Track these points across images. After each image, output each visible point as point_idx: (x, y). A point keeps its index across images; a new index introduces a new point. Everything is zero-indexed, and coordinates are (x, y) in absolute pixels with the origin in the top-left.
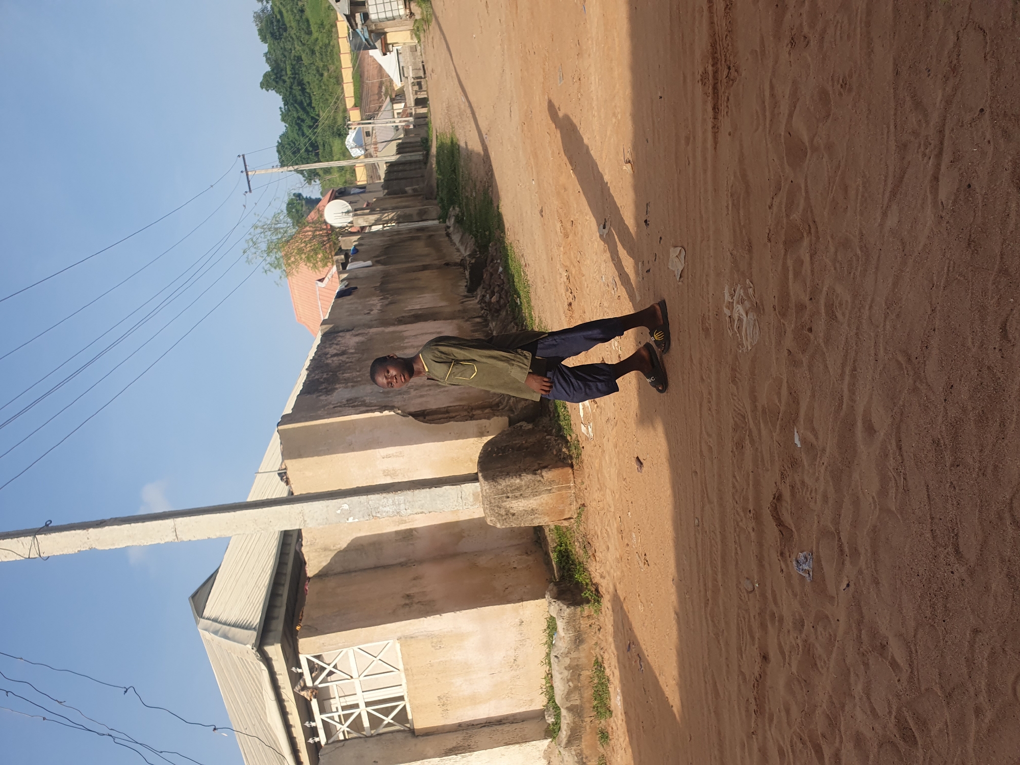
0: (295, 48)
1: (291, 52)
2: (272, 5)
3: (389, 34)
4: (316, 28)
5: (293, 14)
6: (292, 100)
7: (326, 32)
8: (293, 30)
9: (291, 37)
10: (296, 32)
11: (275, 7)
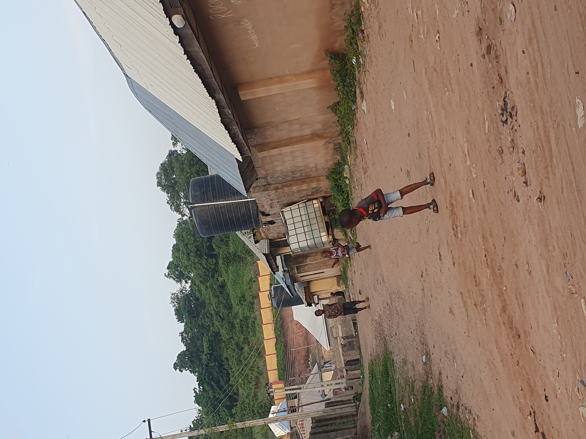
0: (213, 325)
1: (209, 329)
2: (191, 285)
3: (312, 282)
4: (237, 302)
5: (213, 290)
6: (209, 379)
7: (248, 304)
8: (212, 306)
9: (209, 314)
10: (215, 307)
11: (195, 286)
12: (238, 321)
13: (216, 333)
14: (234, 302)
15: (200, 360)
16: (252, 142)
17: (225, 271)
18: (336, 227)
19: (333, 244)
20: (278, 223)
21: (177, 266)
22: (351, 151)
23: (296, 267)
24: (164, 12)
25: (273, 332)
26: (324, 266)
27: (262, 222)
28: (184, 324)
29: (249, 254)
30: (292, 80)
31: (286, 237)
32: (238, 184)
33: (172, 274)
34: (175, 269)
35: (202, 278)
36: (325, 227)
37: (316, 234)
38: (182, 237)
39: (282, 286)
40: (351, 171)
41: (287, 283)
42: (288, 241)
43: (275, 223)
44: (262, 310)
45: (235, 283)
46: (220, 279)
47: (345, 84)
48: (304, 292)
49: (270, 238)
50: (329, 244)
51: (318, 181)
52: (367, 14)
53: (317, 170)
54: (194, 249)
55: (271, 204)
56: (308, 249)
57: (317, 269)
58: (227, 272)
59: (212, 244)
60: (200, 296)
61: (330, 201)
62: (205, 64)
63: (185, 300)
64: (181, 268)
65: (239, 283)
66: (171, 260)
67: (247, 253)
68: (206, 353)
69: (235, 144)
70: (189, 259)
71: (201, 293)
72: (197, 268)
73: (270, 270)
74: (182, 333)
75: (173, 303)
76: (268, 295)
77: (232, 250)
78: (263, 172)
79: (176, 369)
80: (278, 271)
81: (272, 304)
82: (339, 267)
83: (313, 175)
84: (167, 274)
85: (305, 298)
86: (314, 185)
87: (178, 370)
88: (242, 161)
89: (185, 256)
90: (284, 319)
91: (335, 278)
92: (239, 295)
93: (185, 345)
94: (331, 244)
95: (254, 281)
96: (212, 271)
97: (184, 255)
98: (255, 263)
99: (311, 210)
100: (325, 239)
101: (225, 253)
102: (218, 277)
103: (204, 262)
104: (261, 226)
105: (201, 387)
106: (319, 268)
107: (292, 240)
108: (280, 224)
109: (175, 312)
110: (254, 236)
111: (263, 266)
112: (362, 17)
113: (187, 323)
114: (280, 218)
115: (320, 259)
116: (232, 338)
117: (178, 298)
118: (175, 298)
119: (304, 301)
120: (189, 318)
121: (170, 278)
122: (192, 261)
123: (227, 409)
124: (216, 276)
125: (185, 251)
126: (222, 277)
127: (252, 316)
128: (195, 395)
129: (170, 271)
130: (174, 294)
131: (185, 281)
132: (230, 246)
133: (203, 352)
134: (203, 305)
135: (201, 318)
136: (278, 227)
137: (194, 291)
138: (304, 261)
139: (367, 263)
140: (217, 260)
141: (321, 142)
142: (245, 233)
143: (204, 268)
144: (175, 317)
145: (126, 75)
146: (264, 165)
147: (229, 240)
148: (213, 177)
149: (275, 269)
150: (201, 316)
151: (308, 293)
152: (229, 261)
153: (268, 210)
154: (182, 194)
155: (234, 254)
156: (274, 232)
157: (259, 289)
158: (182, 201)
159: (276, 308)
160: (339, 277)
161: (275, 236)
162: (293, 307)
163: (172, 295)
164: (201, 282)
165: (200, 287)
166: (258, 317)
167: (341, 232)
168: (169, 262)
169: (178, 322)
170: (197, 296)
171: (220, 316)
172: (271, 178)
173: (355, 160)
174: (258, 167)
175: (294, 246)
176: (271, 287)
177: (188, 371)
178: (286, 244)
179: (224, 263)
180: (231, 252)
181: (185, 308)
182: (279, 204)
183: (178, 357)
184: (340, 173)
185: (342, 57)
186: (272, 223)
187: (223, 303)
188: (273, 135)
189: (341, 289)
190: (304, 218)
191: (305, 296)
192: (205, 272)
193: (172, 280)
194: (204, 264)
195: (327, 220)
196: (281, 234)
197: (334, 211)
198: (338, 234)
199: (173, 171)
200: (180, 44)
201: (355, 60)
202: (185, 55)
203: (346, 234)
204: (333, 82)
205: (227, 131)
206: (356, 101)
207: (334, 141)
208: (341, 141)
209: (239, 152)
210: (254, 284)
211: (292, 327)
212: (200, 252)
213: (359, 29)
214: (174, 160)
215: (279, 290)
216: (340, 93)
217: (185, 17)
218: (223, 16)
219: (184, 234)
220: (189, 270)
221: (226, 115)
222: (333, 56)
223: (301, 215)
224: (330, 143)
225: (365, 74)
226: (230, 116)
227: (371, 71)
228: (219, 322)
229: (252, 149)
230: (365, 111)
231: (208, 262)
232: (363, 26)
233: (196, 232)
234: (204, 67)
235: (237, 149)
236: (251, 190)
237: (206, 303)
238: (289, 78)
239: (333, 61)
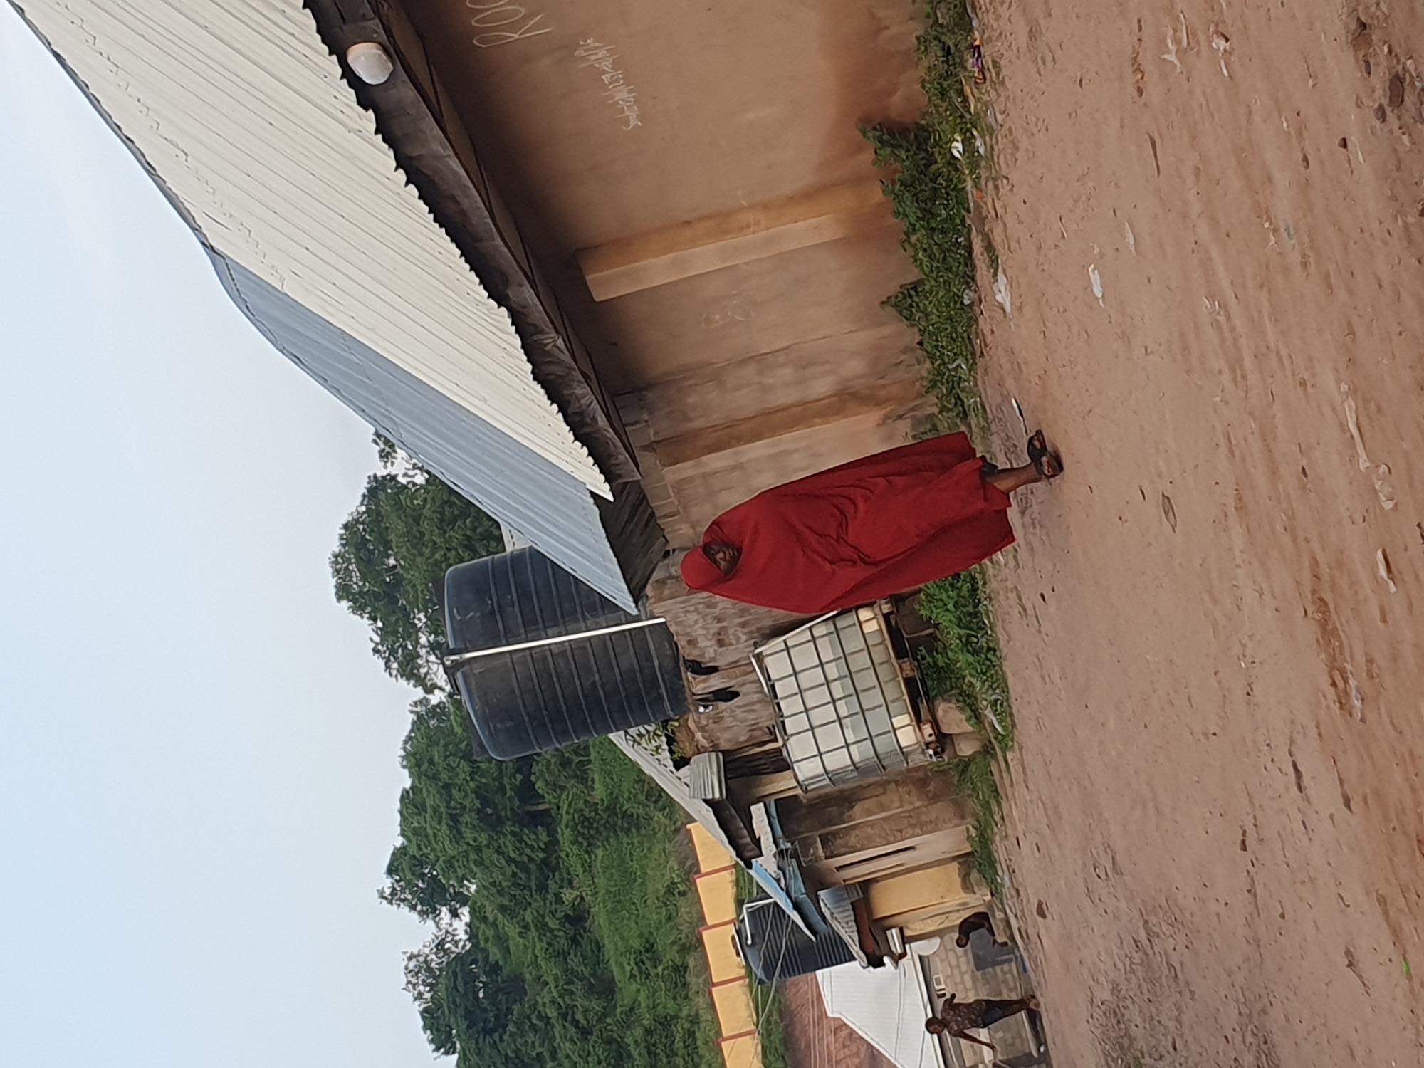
0: (554, 1053)
2: (471, 921)
3: (878, 885)
4: (628, 968)
5: (545, 935)
7: (666, 972)
8: (545, 991)
9: (540, 1017)
10: (555, 994)
11: (483, 926)
12: (638, 1032)
14: (619, 967)
16: (639, 435)
17: (583, 866)
18: (942, 694)
19: (936, 753)
20: (749, 694)
21: (418, 863)
23: (820, 836)
26: (913, 826)
27: (694, 694)
28: (456, 1056)
29: (660, 803)
30: (757, 223)
31: (776, 740)
32: (603, 574)
33: (403, 891)
34: (413, 873)
35: (508, 897)
36: (906, 697)
37: (878, 721)
38: (431, 763)
39: (776, 903)
41: (793, 895)
42: (785, 753)
43: (736, 694)
44: (714, 990)
45: (617, 902)
46: (568, 895)
47: (934, 225)
48: (853, 918)
49: (724, 745)
50: (923, 753)
54: (472, 802)
55: (719, 634)
56: (855, 774)
57: (892, 839)
58: (588, 869)
59: (533, 778)
60: (505, 958)
61: (917, 607)
63: (455, 974)
64: (433, 868)
65: (634, 903)
66: (400, 842)
67: (653, 799)
69: (584, 444)
70: (457, 837)
71: (507, 950)
72: (487, 862)
73: (733, 853)
75: (414, 986)
76: (733, 938)
77: (599, 793)
78: (686, 527)
80: (761, 855)
81: (748, 966)
82: (964, 828)
84: (388, 892)
85: (856, 938)
88: (610, 497)
89: (444, 827)
90: (792, 1015)
91: (955, 865)
92: (636, 944)
94: (931, 752)
95: (682, 894)
96: (540, 868)
97: (440, 823)
98: (682, 832)
99: (853, 643)
100: (907, 737)
102: (561, 887)
103: (508, 844)
104: (692, 708)
106: (898, 834)
107: (798, 748)
108: (756, 697)
109: (424, 1018)
110: (669, 743)
111: (709, 841)
113: (465, 1054)
114: (751, 677)
115: (897, 804)
117: (429, 970)
118: (420, 969)
119: (855, 949)
120: (470, 1038)
121: (399, 905)
122: (468, 844)
124: (552, 885)
125: (443, 809)
126: (572, 888)
127: (684, 1013)
129: (397, 881)
130: (419, 955)
131: (450, 911)
132: (593, 781)
134: (515, 987)
135: (512, 1034)
136: (748, 708)
137: (482, 943)
138: (845, 817)
139: (1056, 808)
140: (552, 833)
142: (641, 735)
143: (510, 860)
144: (425, 1036)
145: (210, 249)
146: (685, 508)
147: (589, 761)
148: (519, 557)
149: (750, 847)
150: (511, 1028)
151: (866, 923)
152: (592, 832)
153: (710, 653)
154: (421, 619)
155: (608, 808)
156: (735, 724)
157: (702, 919)
158: (423, 640)
159: (764, 978)
160: (966, 861)
161: (742, 739)
162: (819, 973)
163: (410, 959)
164: (502, 908)
165: (500, 926)
166: (705, 1016)
167: (961, 709)
168: (391, 851)
169: (436, 1054)
170: (492, 959)
171: (576, 1023)
174: (666, 516)
175: (807, 769)
176: (739, 911)
178: (781, 764)
179: (577, 841)
180: (597, 799)
181: (454, 1002)
182: (746, 630)
185: (916, 137)
186: (727, 695)
187: (582, 977)
189: (979, 899)
190: (832, 671)
191: (858, 931)
192: (514, 874)
193: (405, 909)
194: (511, 848)
195: (911, 674)
196: (761, 729)
197: (932, 643)
198: (952, 718)
199: (387, 545)
200: (380, 136)
201: (959, 146)
202: (401, 171)
203: (977, 716)
204: (892, 220)
205: (555, 407)
206: (973, 278)
207: (913, 409)
208: (935, 410)
209: (601, 472)
210: (682, 902)
211: (821, 1039)
212: (495, 808)
213: (962, 46)
214: (386, 508)
215: (767, 917)
216: (920, 255)
217: (392, 50)
218: (516, 36)
219: (436, 753)
220: (460, 873)
221: (548, 353)
222: (886, 137)
223: (822, 664)
224: (900, 417)
225: (996, 187)
226: (561, 356)
227: (1014, 177)
228: (572, 1041)
229: (646, 459)
230: (1008, 307)
231: (521, 841)
232: (977, 34)
233: (475, 745)
234: (465, 203)
235: (591, 460)
236: (649, 590)
237: (524, 981)
238: (750, 217)
239: (888, 150)
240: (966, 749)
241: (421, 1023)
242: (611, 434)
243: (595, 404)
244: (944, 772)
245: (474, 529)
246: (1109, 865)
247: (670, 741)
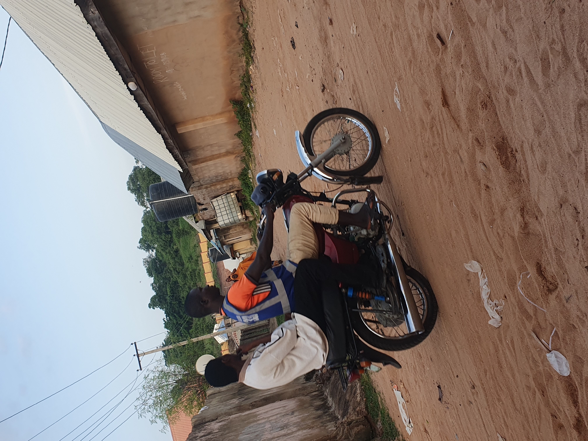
0: (172, 277)
1: (170, 280)
2: (156, 252)
3: (235, 244)
4: (187, 260)
5: (170, 254)
6: (172, 312)
7: (194, 261)
8: (170, 265)
9: (169, 270)
10: (173, 265)
11: (158, 253)
12: (189, 273)
13: (175, 282)
14: (185, 261)
15: (166, 300)
16: (188, 160)
18: (247, 209)
19: (245, 220)
21: (145, 241)
22: (252, 162)
23: (223, 236)
24: (122, 81)
25: (212, 278)
26: (241, 233)
27: (199, 209)
28: (153, 278)
29: (193, 230)
30: (210, 119)
31: (215, 218)
32: (181, 186)
33: (142, 246)
34: (144, 243)
35: (163, 248)
36: (240, 209)
37: (234, 214)
38: (147, 222)
39: (215, 248)
40: (253, 174)
41: (218, 246)
42: (217, 220)
43: (207, 209)
44: (203, 264)
45: (185, 248)
46: (175, 247)
47: (244, 120)
48: (230, 251)
49: (205, 219)
50: (243, 220)
51: (233, 181)
52: (253, 76)
53: (231, 175)
54: (156, 229)
55: (204, 198)
56: (230, 224)
58: (179, 242)
59: (168, 225)
60: (162, 259)
61: (242, 193)
62: (153, 112)
63: (153, 262)
64: (148, 242)
65: (188, 248)
66: (141, 237)
67: (191, 229)
68: (169, 295)
69: (177, 161)
70: (153, 236)
71: (163, 257)
72: (159, 241)
73: (207, 239)
74: (152, 284)
75: (145, 265)
76: (207, 255)
78: (197, 178)
79: (150, 307)
80: (212, 239)
81: (210, 260)
82: (250, 234)
83: (229, 177)
84: (139, 247)
85: (230, 254)
86: (230, 184)
87: (151, 308)
88: (182, 172)
89: (150, 234)
90: (218, 269)
91: (249, 240)
92: (188, 256)
93: (155, 292)
95: (197, 247)
96: (169, 242)
98: (197, 235)
99: (230, 199)
100: (240, 217)
101: (177, 230)
102: (174, 245)
103: (163, 237)
104: (199, 212)
105: (168, 317)
106: (238, 235)
107: (219, 219)
108: (211, 210)
111: (202, 237)
112: (251, 78)
113: (155, 277)
114: (210, 206)
115: (238, 229)
116: (186, 284)
117: (148, 262)
118: (146, 261)
119: (230, 256)
120: (156, 274)
121: (141, 249)
122: (155, 237)
123: (186, 330)
124: (172, 245)
125: (150, 231)
127: (198, 268)
128: (164, 322)
130: (146, 259)
131: (152, 250)
132: (179, 225)
133: (167, 295)
134: (164, 264)
136: (210, 212)
137: (158, 256)
138: (229, 232)
140: (171, 235)
141: (232, 157)
142: (189, 217)
143: (163, 240)
144: (147, 274)
145: (101, 122)
146: (197, 174)
147: (179, 222)
148: (164, 183)
149: (210, 238)
150: (164, 272)
151: (232, 251)
152: (179, 235)
153: (202, 201)
154: (145, 194)
155: (183, 230)
156: (207, 215)
157: (201, 251)
158: (145, 198)
159: (213, 262)
160: (251, 240)
161: (208, 217)
162: (223, 261)
163: (144, 260)
164: (162, 250)
165: (161, 253)
166: (202, 269)
167: (250, 212)
168: (139, 239)
169: (149, 277)
170: (160, 259)
171: (177, 271)
172: (203, 181)
173: (255, 167)
174: (193, 175)
175: (221, 223)
176: (208, 250)
177: (159, 308)
178: (216, 222)
179: (177, 237)
180: (180, 229)
181: (153, 268)
182: (209, 197)
183: (151, 300)
184: (246, 175)
185: (240, 103)
186: (205, 209)
187: (178, 262)
188: (201, 154)
189: (253, 247)
190: (226, 205)
192: (164, 243)
193: (143, 250)
195: (241, 205)
196: (212, 216)
197: (245, 199)
198: (248, 213)
199: (138, 180)
200: (135, 100)
201: (249, 105)
202: (139, 108)
203: (253, 213)
204: (236, 119)
205: (171, 154)
206: (252, 130)
207: (241, 155)
208: (245, 155)
209: (180, 166)
210: (197, 248)
211: (224, 273)
212: (160, 230)
213: (249, 86)
214: (137, 173)
215: (213, 251)
216: (242, 126)
217: (137, 84)
218: (162, 81)
219: (148, 220)
220: (153, 243)
221: (169, 143)
222: (235, 103)
223: (224, 203)
224: (238, 157)
225: (256, 113)
226: (172, 144)
227: (260, 111)
228: (176, 274)
229: (188, 164)
230: (258, 136)
231: (165, 237)
232: (252, 84)
233: (156, 219)
234: (152, 114)
235: (178, 164)
236: (190, 189)
237: (166, 263)
238: (209, 118)
239: (235, 105)
240: (251, 219)
241: (146, 271)
242: (182, 159)
243: (179, 153)
244: (247, 223)
245: (155, 177)
246: (277, 240)
247: (195, 218)
